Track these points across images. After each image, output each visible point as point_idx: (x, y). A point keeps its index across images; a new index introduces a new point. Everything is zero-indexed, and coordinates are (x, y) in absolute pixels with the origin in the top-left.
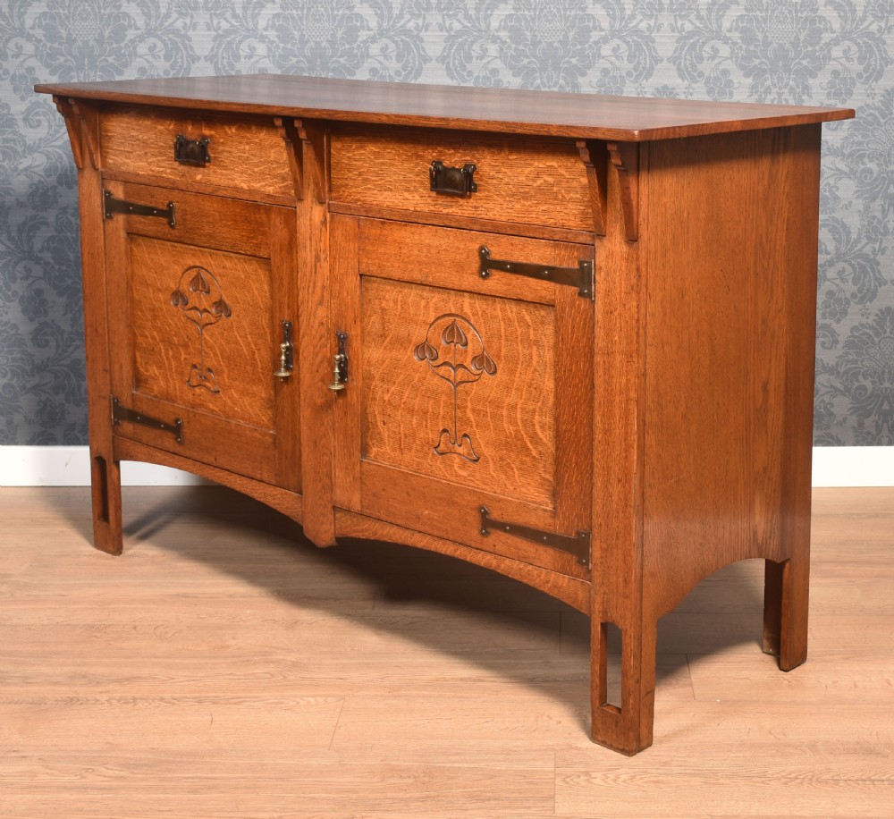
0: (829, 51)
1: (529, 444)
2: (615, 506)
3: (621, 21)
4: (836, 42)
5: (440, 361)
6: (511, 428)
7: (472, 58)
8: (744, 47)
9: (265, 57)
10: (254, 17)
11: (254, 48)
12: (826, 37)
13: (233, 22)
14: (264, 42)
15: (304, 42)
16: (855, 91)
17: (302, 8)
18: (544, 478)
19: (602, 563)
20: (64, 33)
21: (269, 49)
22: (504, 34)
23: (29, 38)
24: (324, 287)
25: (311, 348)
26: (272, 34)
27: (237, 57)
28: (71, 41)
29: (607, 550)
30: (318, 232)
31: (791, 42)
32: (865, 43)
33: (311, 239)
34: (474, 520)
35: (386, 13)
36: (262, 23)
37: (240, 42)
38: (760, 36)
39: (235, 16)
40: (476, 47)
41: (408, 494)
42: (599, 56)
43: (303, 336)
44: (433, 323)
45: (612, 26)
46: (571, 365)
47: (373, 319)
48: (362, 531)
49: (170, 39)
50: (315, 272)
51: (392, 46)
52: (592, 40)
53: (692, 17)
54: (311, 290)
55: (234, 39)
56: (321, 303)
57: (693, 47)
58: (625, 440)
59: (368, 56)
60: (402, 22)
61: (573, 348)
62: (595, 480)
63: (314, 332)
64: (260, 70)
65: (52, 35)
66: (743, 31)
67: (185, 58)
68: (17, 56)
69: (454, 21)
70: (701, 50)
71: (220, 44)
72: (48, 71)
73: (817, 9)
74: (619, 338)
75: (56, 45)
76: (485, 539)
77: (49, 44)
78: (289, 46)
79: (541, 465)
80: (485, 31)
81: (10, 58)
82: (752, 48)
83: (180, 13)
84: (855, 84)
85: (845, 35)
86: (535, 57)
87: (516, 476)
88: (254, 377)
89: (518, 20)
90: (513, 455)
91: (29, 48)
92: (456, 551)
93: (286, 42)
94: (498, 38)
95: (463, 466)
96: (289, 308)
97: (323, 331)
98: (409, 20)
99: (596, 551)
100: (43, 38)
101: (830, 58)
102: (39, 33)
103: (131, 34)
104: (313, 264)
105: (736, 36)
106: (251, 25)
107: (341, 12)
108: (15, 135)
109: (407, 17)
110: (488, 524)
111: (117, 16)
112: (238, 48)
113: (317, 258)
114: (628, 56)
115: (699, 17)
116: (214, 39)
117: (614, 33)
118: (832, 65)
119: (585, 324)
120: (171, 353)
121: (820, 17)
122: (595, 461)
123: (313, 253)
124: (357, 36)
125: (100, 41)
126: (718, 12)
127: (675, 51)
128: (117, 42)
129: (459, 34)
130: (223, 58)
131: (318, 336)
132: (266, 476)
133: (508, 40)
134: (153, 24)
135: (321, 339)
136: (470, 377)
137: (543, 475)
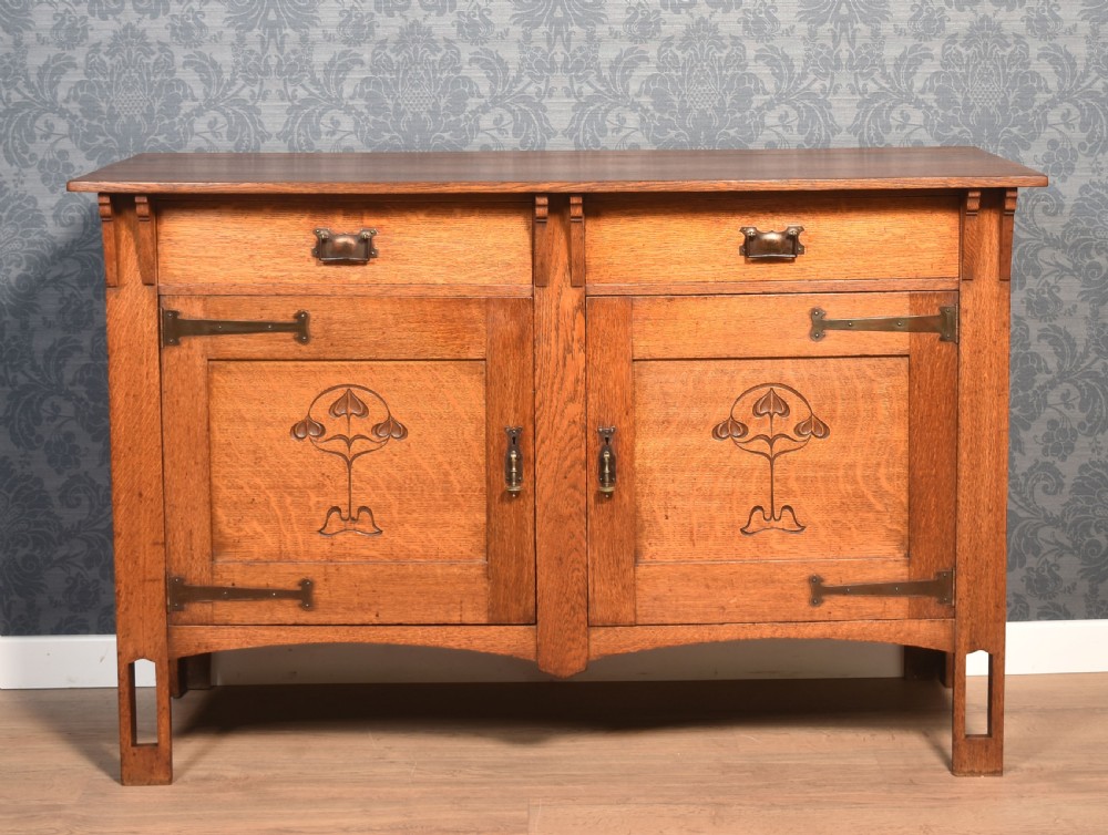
0: (1045, 115)
1: (873, 500)
2: (984, 536)
3: (790, 81)
4: (1053, 104)
5: (751, 435)
6: (849, 487)
7: (606, 131)
8: (941, 112)
9: (351, 133)
10: (339, 82)
11: (338, 123)
12: (1041, 98)
13: (312, 89)
14: (350, 114)
15: (399, 114)
16: (1077, 165)
17: (398, 71)
18: (891, 530)
19: (969, 596)
20: (104, 106)
21: (357, 123)
22: (646, 100)
23: (62, 113)
24: (577, 381)
25: (555, 454)
26: (360, 103)
27: (317, 134)
28: (113, 117)
29: (975, 581)
30: (569, 321)
31: (997, 106)
32: (1087, 104)
33: (557, 329)
34: (804, 593)
35: (500, 75)
36: (348, 90)
37: (321, 114)
38: (960, 98)
39: (314, 81)
40: (611, 117)
41: (708, 586)
42: (763, 126)
43: (543, 442)
44: (738, 399)
45: (778, 88)
46: (930, 410)
47: (650, 407)
48: (634, 644)
49: (235, 112)
50: (564, 365)
51: (508, 117)
52: (754, 106)
53: (877, 75)
54: (555, 387)
55: (314, 111)
56: (572, 400)
57: (878, 112)
58: (997, 470)
59: (478, 130)
60: (521, 86)
61: (933, 392)
62: (959, 516)
63: (560, 434)
64: (347, 148)
65: (90, 109)
66: (940, 92)
67: (253, 136)
68: (47, 136)
69: (584, 85)
70: (888, 117)
71: (296, 117)
72: (83, 155)
73: (1029, 64)
74: (990, 375)
75: (95, 123)
76: (817, 609)
77: (86, 121)
78: (381, 119)
79: (888, 517)
80: (623, 97)
81: (38, 140)
82: (950, 113)
83: (247, 80)
84: (1076, 157)
85: (1064, 96)
86: (685, 128)
87: (855, 535)
88: (447, 503)
89: (664, 81)
90: (850, 515)
91: (62, 126)
92: (774, 632)
93: (376, 114)
94: (639, 105)
95: (782, 541)
96: (516, 410)
97: (576, 430)
98: (529, 84)
99: (962, 586)
100: (79, 114)
101: (1046, 124)
102: (74, 107)
103: (187, 106)
104: (561, 356)
105: (930, 98)
106: (334, 94)
107: (445, 75)
108: (43, 236)
109: (527, 79)
110: (819, 590)
111: (171, 85)
112: (318, 123)
113: (568, 349)
114: (799, 125)
115: (884, 75)
116: (289, 111)
117: (781, 97)
118: (1049, 133)
119: (947, 368)
120: (289, 500)
121: (1033, 73)
122: (960, 498)
123: (561, 345)
124: (465, 105)
125: (149, 116)
126: (908, 69)
127: (856, 118)
128: (169, 116)
129: (591, 100)
130: (299, 135)
131: (567, 438)
132: (469, 617)
133: (651, 108)
134: (213, 93)
135: (571, 439)
136: (794, 445)
137: (890, 527)
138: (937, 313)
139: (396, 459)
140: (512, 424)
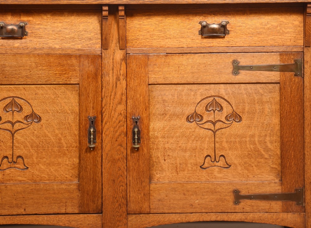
1: (263, 153)
5: (204, 120)
6: (252, 146)
18: (272, 168)
24: (122, 94)
25: (112, 129)
30: (118, 66)
33: (113, 69)
34: (231, 198)
41: (184, 194)
43: (106, 123)
44: (198, 103)
46: (290, 109)
47: (157, 106)
48: (149, 223)
50: (116, 87)
54: (112, 97)
56: (120, 103)
61: (291, 101)
62: (306, 161)
63: (114, 119)
76: (237, 206)
79: (271, 161)
87: (255, 170)
88: (60, 154)
90: (253, 160)
92: (217, 217)
95: (220, 172)
96: (93, 108)
97: (122, 118)
99: (308, 196)
104: (114, 83)
110: (238, 197)
113: (118, 79)
119: (298, 89)
122: (306, 153)
123: (115, 77)
131: (117, 121)
132: (69, 210)
135: (119, 122)
136: (225, 126)
137: (272, 166)
138: (293, 62)
139: (36, 132)
140: (91, 114)
